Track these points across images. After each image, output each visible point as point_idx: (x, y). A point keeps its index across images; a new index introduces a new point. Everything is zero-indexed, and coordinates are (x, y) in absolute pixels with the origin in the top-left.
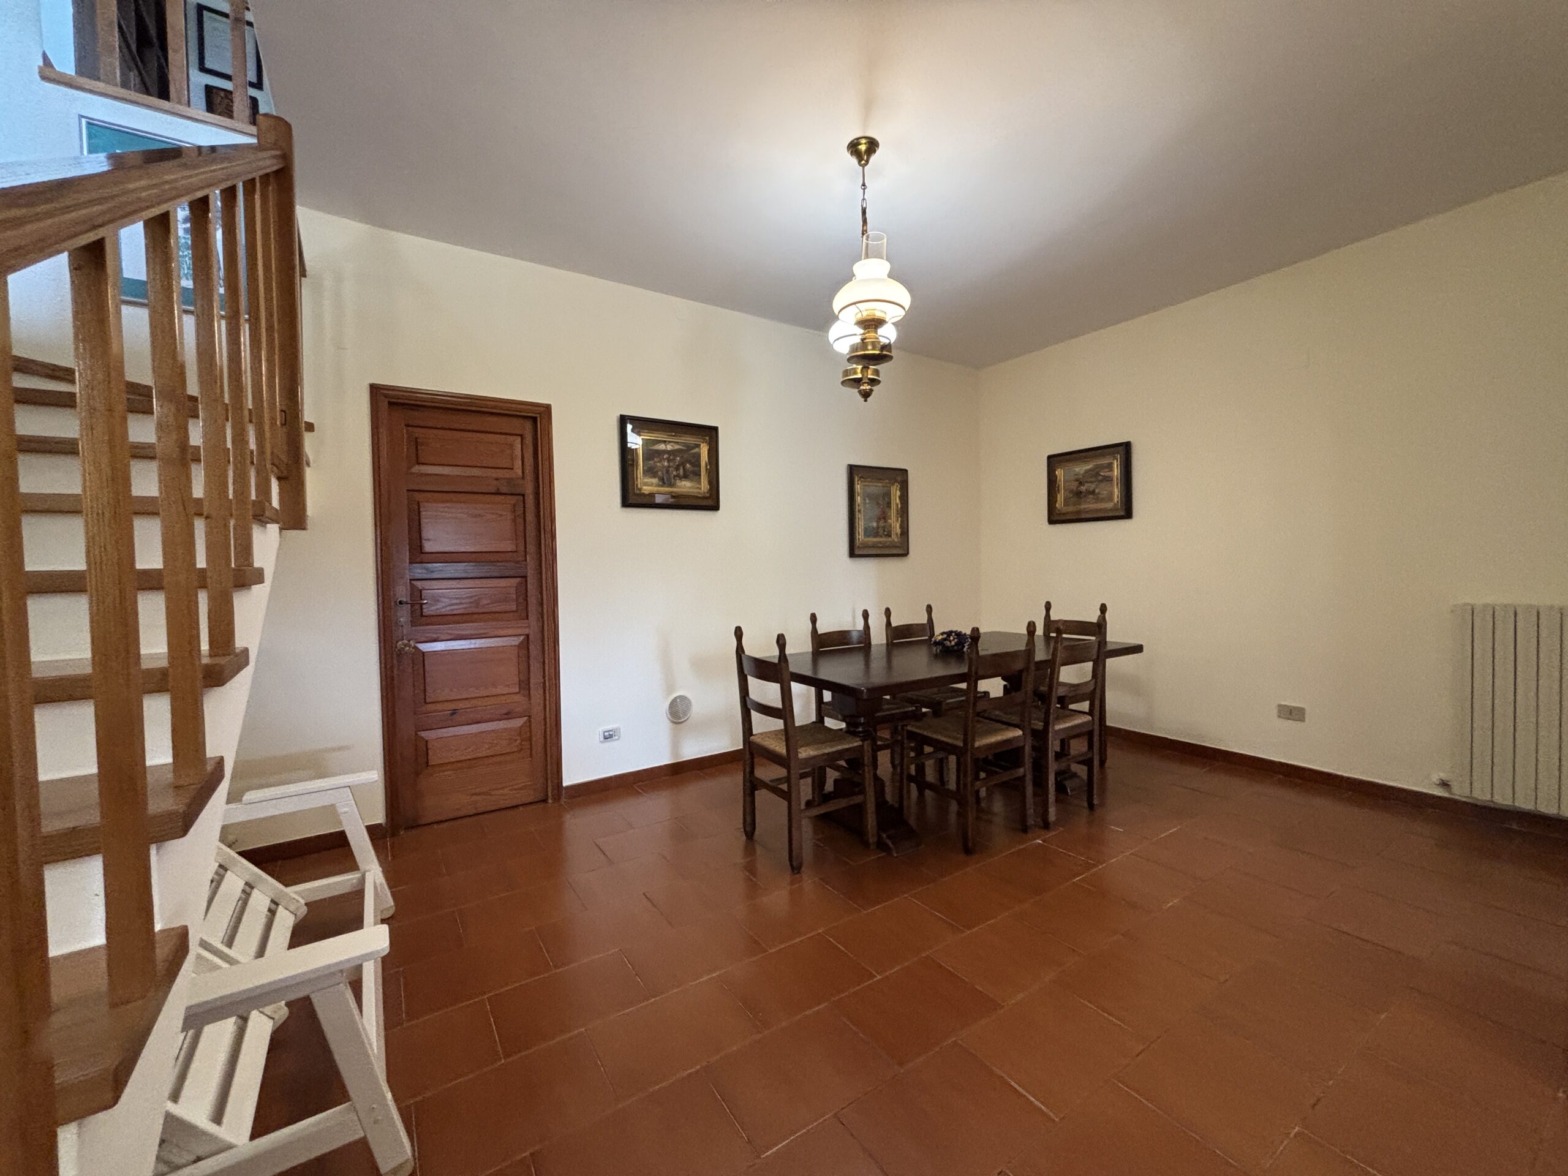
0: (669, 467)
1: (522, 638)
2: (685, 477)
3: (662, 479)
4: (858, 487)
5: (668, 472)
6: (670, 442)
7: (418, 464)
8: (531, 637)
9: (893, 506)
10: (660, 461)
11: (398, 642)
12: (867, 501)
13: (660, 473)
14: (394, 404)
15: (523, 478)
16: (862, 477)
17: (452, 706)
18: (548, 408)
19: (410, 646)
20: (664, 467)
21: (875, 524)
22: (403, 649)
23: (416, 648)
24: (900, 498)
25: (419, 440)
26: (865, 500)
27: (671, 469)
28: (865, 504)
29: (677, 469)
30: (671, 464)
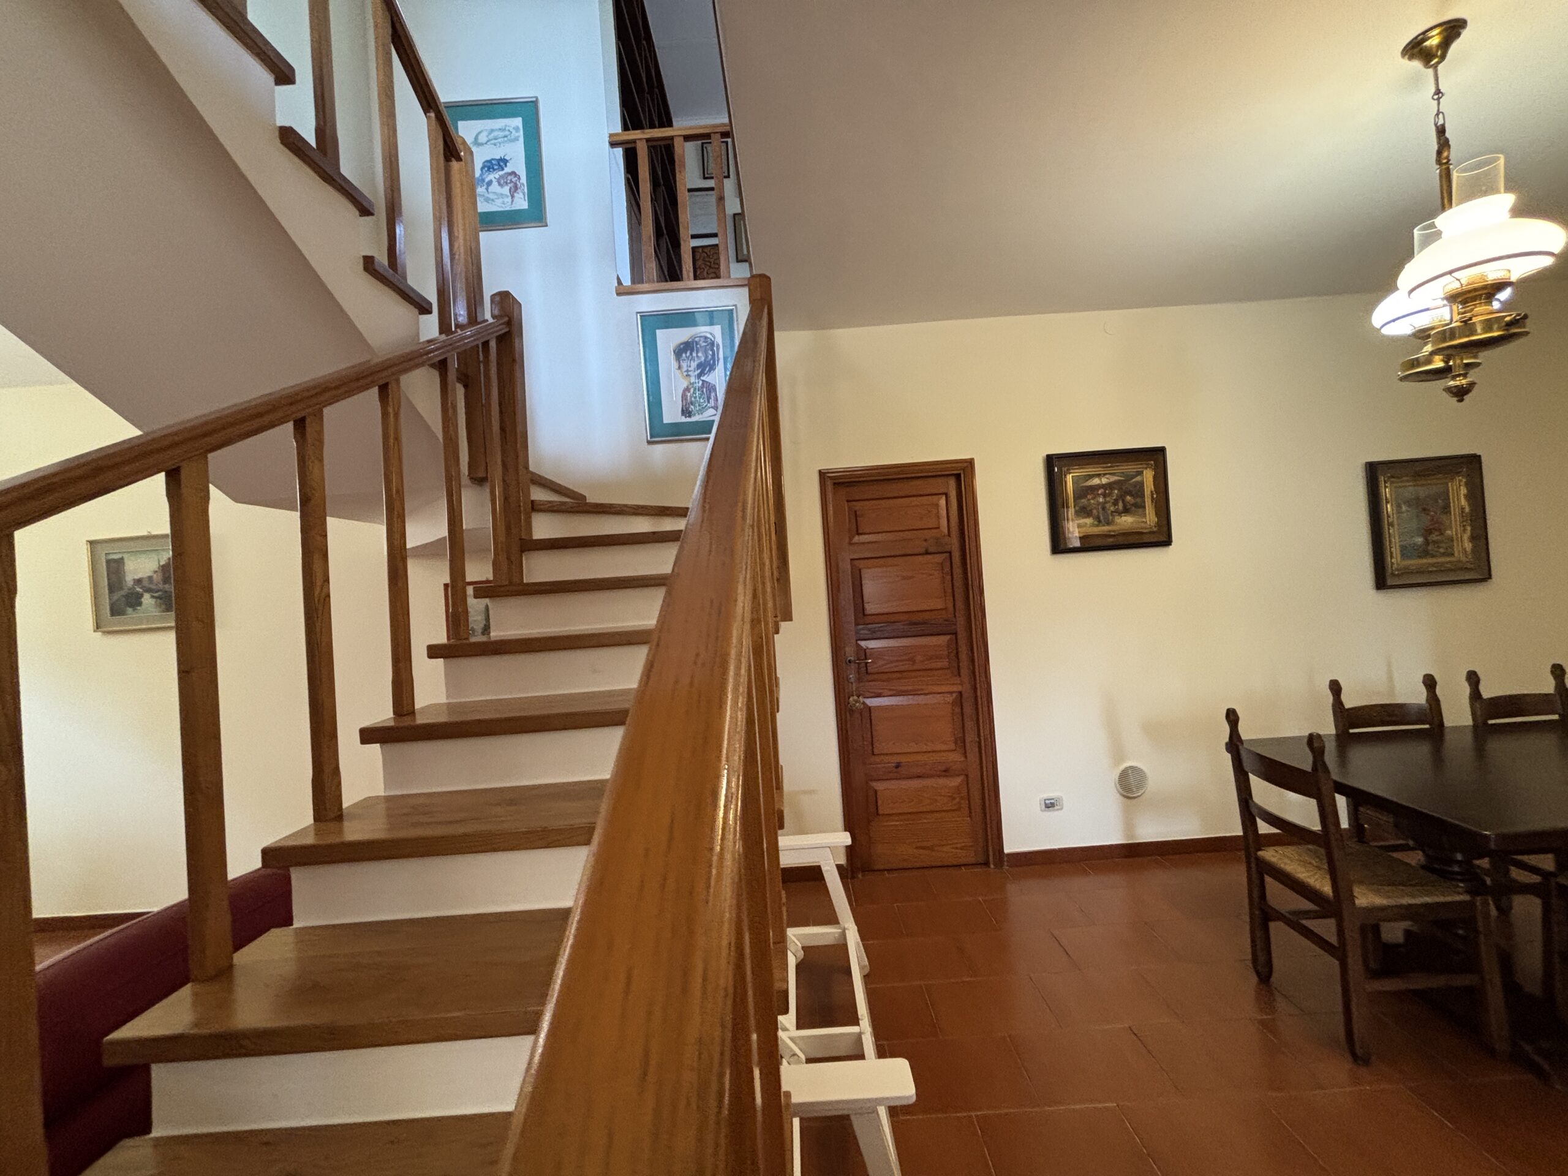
0: (1106, 502)
1: (954, 695)
2: (1126, 511)
3: (1098, 519)
4: (1386, 492)
5: (1104, 509)
6: (1105, 474)
7: (859, 534)
8: (965, 695)
9: (1454, 510)
10: (1093, 498)
11: (849, 698)
12: (1404, 508)
13: (1095, 511)
14: (839, 484)
15: (949, 535)
16: (1392, 477)
17: (896, 759)
18: (970, 463)
19: (859, 702)
20: (1099, 503)
21: (1420, 540)
22: (855, 705)
23: (864, 703)
24: (1466, 496)
25: (858, 513)
26: (1399, 506)
27: (1107, 505)
28: (1399, 512)
29: (1115, 503)
30: (1108, 499)
